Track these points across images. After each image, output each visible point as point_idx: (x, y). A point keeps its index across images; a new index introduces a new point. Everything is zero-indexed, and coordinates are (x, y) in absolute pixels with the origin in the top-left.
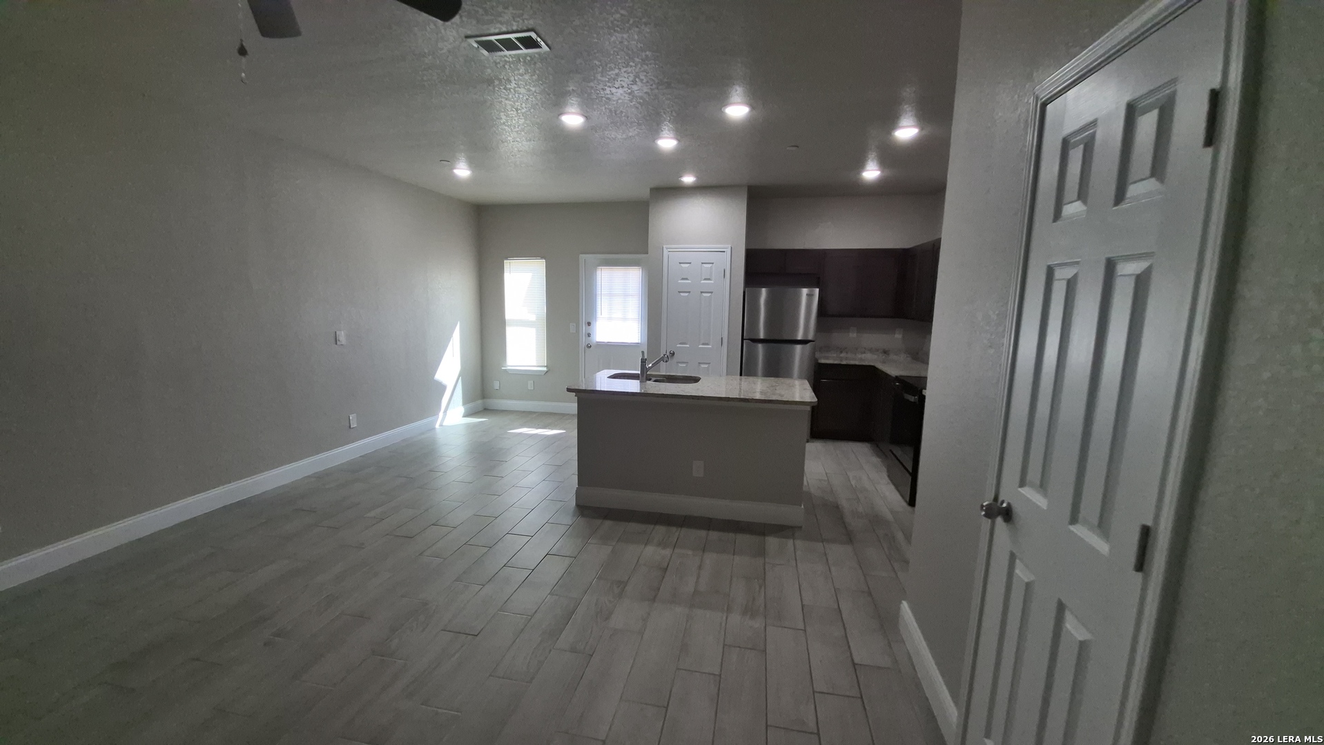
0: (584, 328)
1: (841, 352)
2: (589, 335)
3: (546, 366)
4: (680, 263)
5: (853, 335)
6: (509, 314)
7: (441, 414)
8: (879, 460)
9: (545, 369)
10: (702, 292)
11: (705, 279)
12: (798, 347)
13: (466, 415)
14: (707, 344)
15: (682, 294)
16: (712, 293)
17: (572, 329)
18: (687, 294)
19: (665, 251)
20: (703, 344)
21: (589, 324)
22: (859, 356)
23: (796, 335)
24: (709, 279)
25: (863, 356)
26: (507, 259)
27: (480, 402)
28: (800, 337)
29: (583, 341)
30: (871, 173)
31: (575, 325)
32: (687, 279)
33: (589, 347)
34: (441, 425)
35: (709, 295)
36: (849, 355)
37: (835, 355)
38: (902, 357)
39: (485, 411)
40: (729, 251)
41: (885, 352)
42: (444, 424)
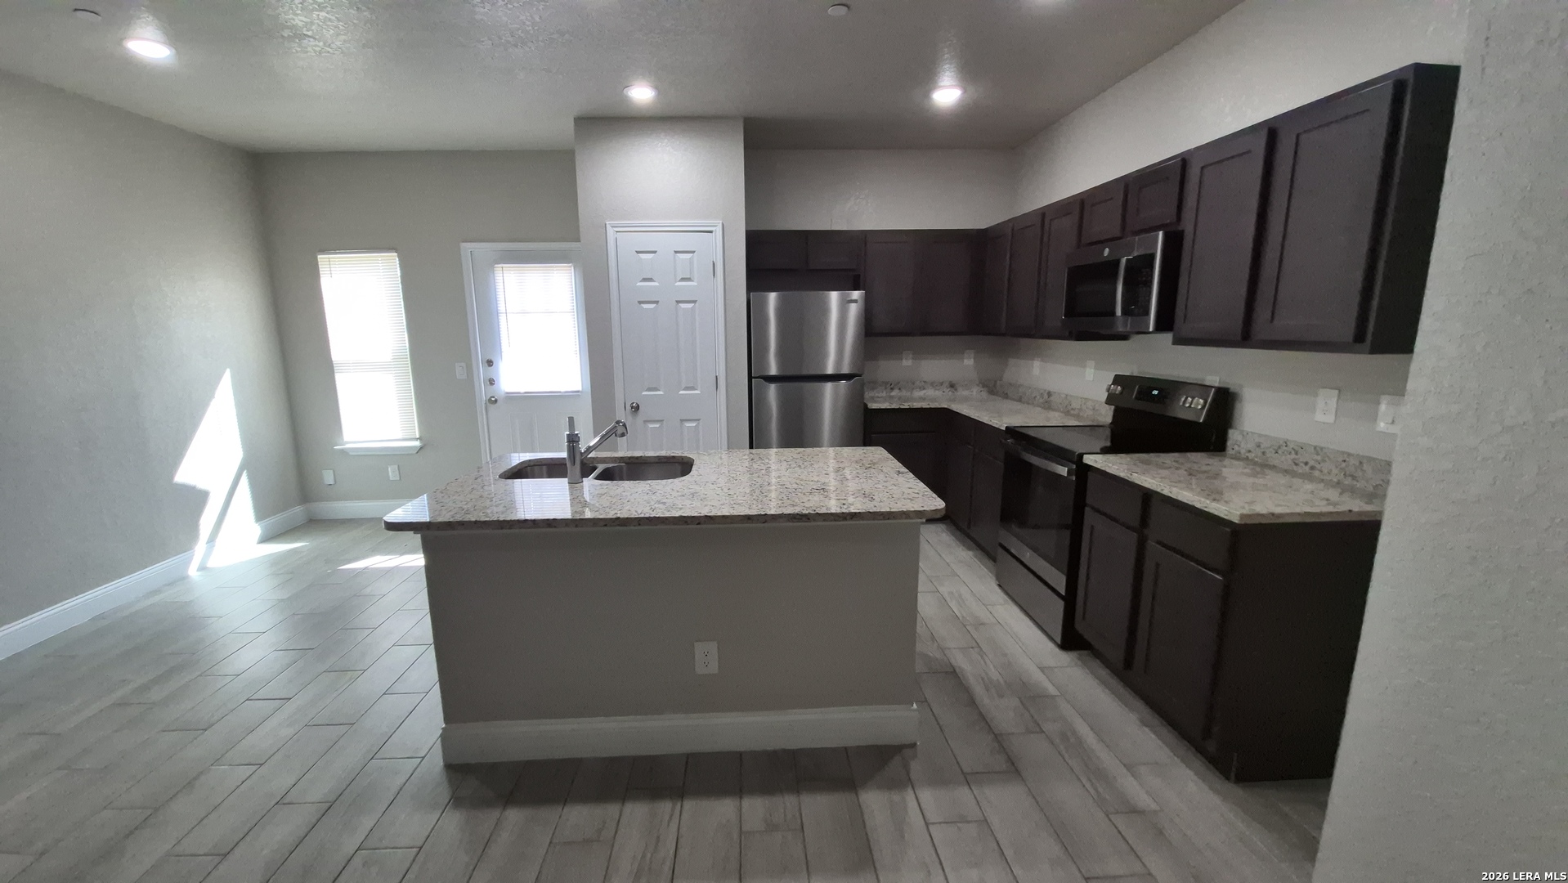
0: (481, 372)
1: (892, 389)
2: (491, 382)
3: (420, 439)
4: (638, 252)
5: (907, 362)
6: (338, 353)
7: (200, 548)
8: (971, 553)
9: (417, 443)
10: (678, 302)
11: (683, 279)
12: (829, 387)
13: (267, 538)
14: (693, 388)
15: (645, 306)
16: (695, 302)
17: (460, 372)
18: (652, 306)
19: (610, 231)
20: (687, 388)
21: (490, 363)
22: (918, 394)
23: (825, 366)
24: (689, 279)
25: (921, 393)
26: (324, 251)
27: (298, 510)
28: (830, 371)
29: (483, 393)
30: (947, 94)
31: (463, 364)
32: (650, 280)
33: (493, 401)
34: (202, 568)
35: (690, 306)
36: (904, 393)
37: (884, 394)
38: (975, 391)
39: (313, 524)
40: (718, 230)
41: (952, 386)
42: (210, 564)
